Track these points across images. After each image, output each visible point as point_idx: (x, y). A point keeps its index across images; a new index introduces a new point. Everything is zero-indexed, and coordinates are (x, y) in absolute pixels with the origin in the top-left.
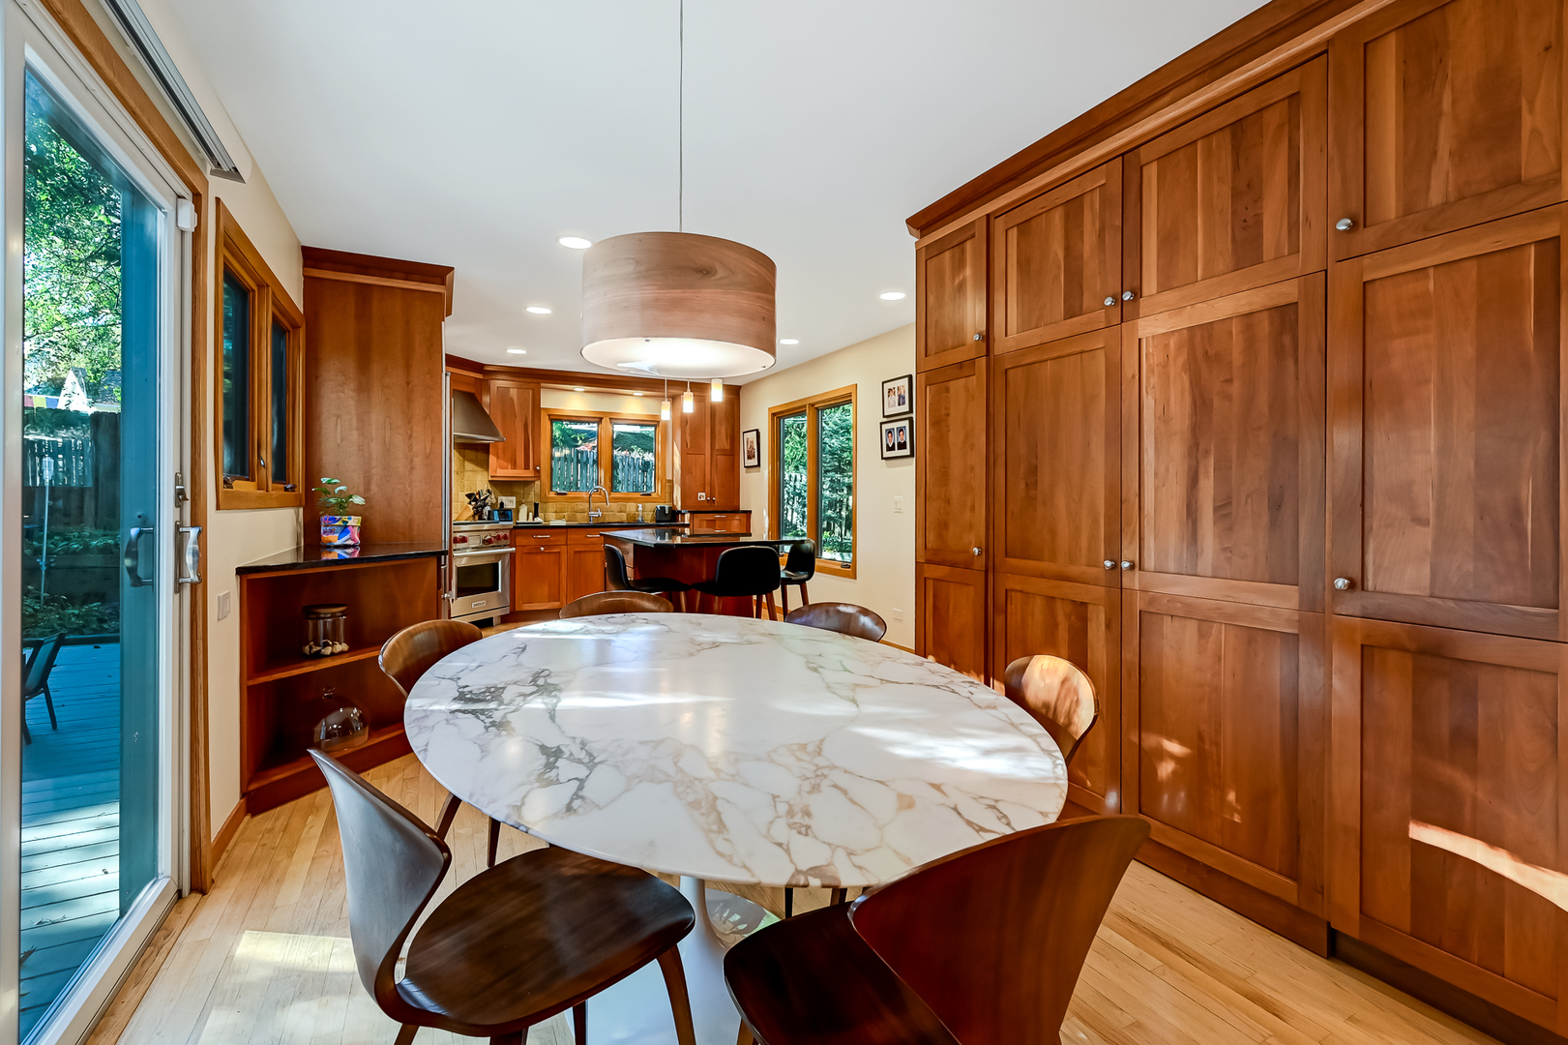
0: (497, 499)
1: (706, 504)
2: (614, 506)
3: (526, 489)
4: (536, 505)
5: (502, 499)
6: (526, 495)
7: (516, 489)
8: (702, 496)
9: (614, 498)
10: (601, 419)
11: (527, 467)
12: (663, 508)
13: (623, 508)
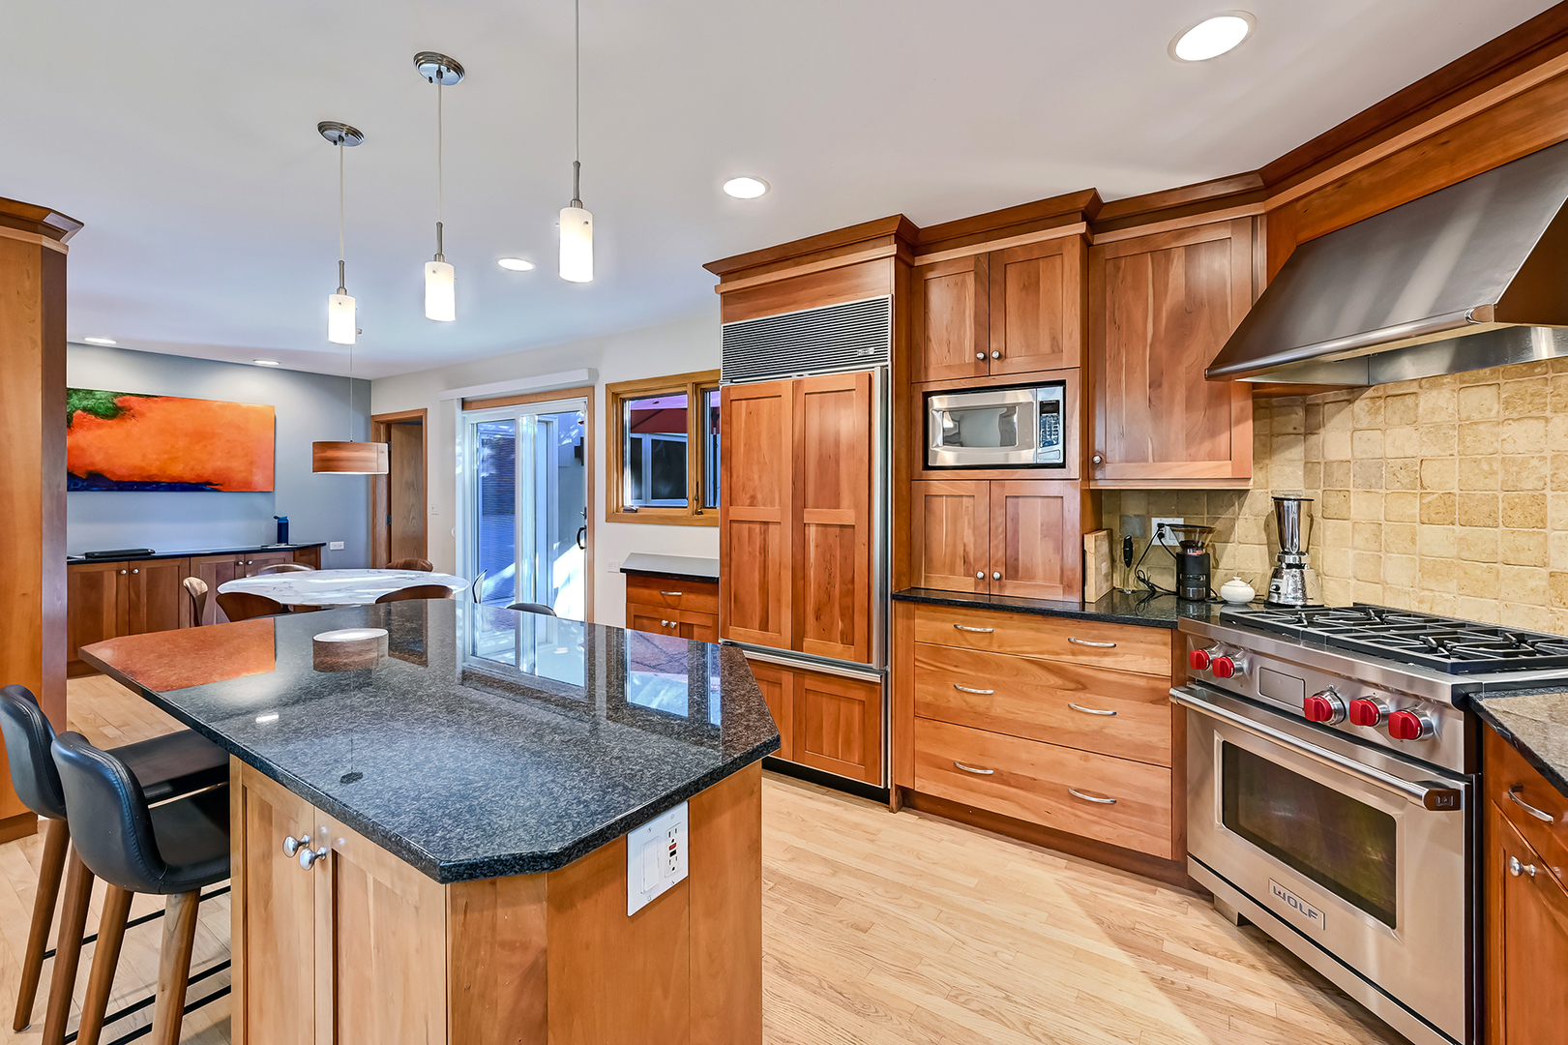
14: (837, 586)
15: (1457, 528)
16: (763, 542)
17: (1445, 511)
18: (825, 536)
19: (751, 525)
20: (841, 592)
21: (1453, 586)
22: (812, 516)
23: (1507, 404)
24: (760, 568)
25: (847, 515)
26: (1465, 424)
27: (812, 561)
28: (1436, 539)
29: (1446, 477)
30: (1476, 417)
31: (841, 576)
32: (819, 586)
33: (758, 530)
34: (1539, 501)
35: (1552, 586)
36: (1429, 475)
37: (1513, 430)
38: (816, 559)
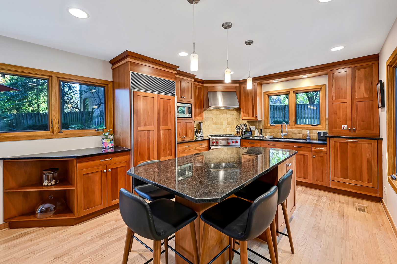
0: (249, 127)
1: (348, 132)
2: (296, 131)
3: (259, 123)
4: (261, 130)
5: (251, 127)
6: (259, 125)
7: (255, 124)
8: (345, 127)
9: (296, 127)
10: (289, 92)
11: (253, 116)
12: (320, 133)
13: (300, 132)
14: (168, 143)
15: (216, 125)
16: (148, 136)
17: (215, 123)
18: (165, 132)
19: (145, 132)
20: (168, 145)
21: (216, 131)
22: (162, 127)
23: (220, 113)
24: (147, 143)
25: (170, 127)
26: (217, 114)
27: (162, 139)
28: (214, 126)
29: (215, 120)
30: (218, 114)
31: (168, 141)
32: (164, 144)
33: (147, 133)
34: (223, 122)
35: (224, 130)
36: (213, 120)
37: (221, 115)
38: (163, 138)
